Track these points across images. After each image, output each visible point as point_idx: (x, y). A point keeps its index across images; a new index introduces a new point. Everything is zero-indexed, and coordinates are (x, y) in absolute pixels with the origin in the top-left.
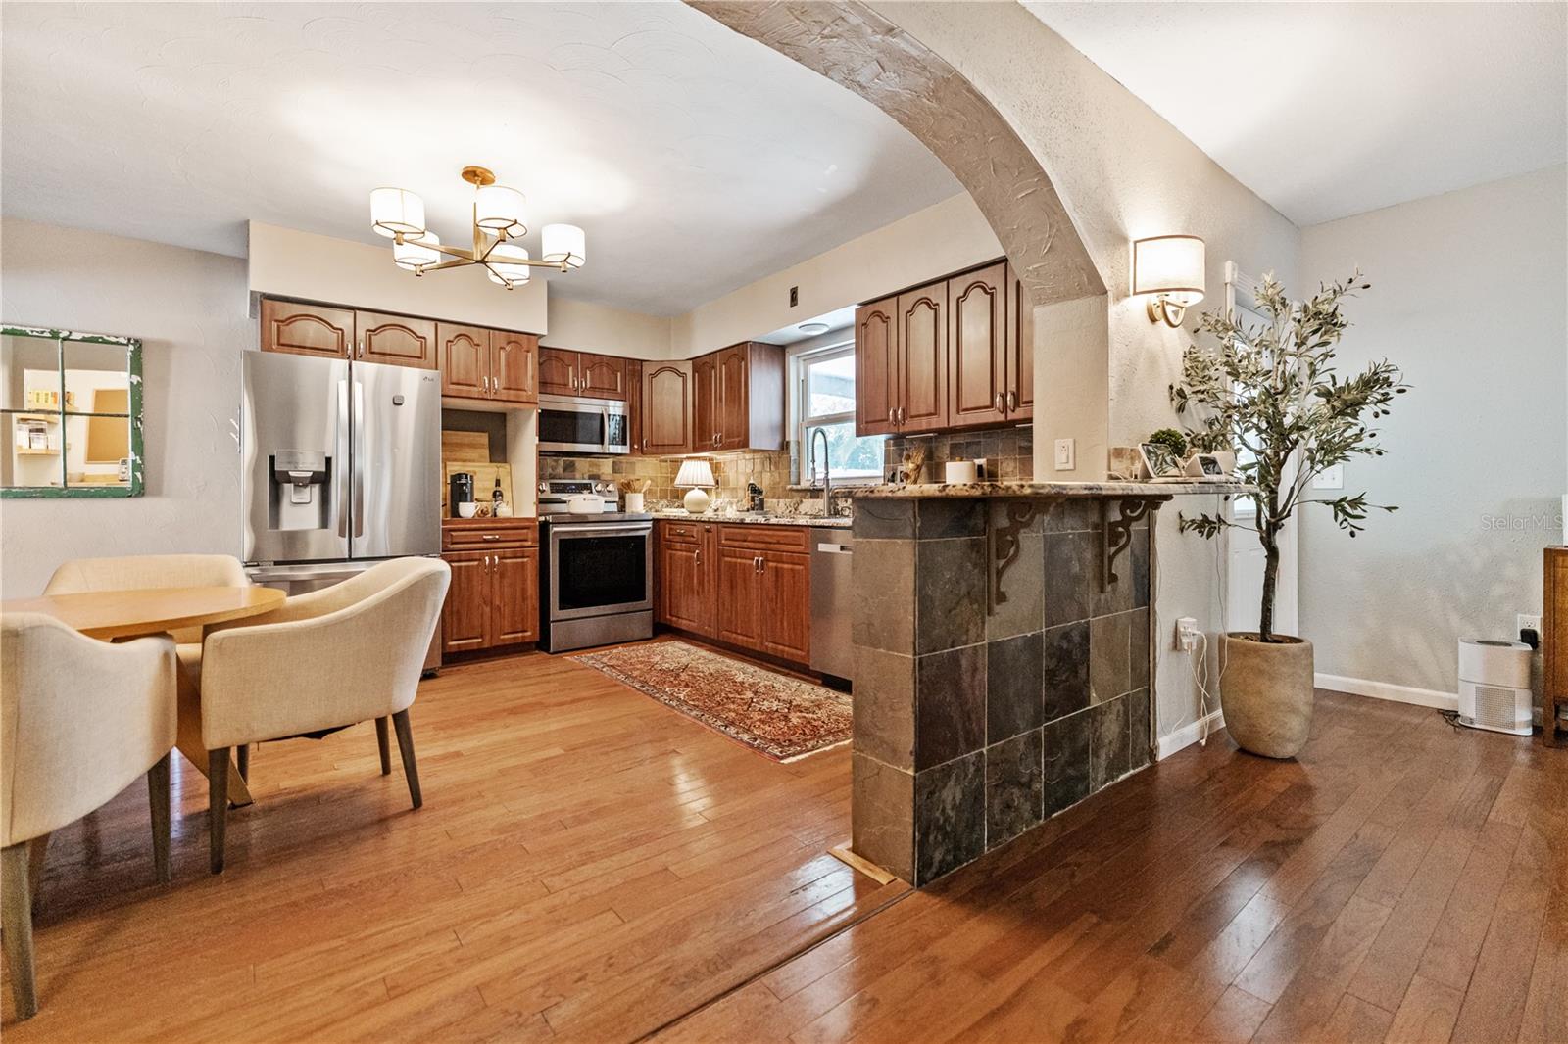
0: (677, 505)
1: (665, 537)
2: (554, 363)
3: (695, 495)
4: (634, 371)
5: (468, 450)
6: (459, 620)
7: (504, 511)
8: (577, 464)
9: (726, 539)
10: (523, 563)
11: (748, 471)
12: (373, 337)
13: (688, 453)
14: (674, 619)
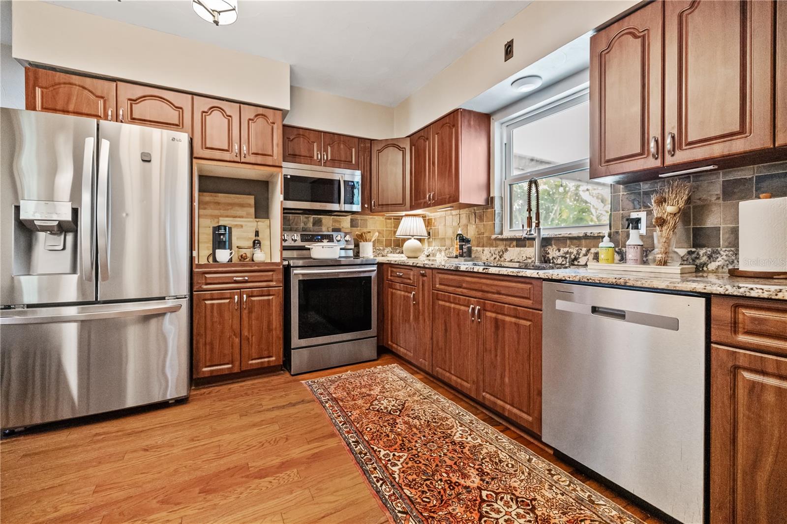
0: (398, 251)
1: (387, 278)
2: (302, 139)
3: (412, 243)
4: (365, 148)
5: (237, 208)
6: (212, 349)
7: (260, 256)
8: (323, 221)
9: (440, 284)
10: (269, 300)
11: (455, 224)
12: (133, 105)
13: (406, 211)
14: (394, 345)
